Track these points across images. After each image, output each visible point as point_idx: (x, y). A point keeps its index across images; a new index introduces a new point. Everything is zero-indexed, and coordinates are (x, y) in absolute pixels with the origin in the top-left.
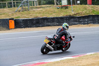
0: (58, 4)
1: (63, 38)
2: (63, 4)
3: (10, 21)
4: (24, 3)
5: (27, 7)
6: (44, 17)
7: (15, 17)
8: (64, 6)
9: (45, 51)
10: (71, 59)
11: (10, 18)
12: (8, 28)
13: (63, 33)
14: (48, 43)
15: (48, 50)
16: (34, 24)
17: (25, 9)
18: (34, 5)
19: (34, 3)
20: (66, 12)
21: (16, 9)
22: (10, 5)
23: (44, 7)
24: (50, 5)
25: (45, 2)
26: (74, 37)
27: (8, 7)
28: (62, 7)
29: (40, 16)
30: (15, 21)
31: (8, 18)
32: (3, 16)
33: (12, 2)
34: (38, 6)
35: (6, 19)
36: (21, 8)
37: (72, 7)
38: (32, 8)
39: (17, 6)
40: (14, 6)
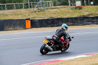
0: (72, 5)
1: (62, 38)
2: (77, 5)
3: (26, 21)
4: (40, 4)
5: (42, 8)
6: (59, 17)
7: (31, 17)
8: (78, 7)
9: (44, 51)
10: (85, 58)
11: (27, 18)
12: (25, 28)
13: (62, 34)
14: (47, 44)
15: (48, 50)
16: (49, 24)
17: (41, 9)
18: (49, 6)
19: (49, 4)
20: (80, 12)
21: (32, 9)
22: (27, 6)
23: (59, 8)
24: (64, 6)
25: (59, 3)
26: (73, 38)
27: (25, 8)
28: (76, 8)
29: (55, 16)
30: (31, 21)
31: (25, 18)
32: (20, 16)
33: (29, 3)
34: (53, 7)
35: (23, 20)
36: (37, 9)
37: (86, 8)
38: (47, 9)
39: (33, 7)
40: (31, 7)
